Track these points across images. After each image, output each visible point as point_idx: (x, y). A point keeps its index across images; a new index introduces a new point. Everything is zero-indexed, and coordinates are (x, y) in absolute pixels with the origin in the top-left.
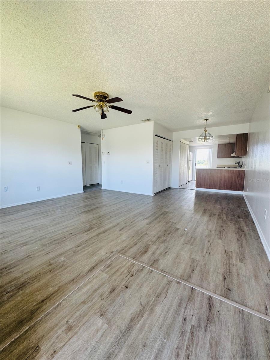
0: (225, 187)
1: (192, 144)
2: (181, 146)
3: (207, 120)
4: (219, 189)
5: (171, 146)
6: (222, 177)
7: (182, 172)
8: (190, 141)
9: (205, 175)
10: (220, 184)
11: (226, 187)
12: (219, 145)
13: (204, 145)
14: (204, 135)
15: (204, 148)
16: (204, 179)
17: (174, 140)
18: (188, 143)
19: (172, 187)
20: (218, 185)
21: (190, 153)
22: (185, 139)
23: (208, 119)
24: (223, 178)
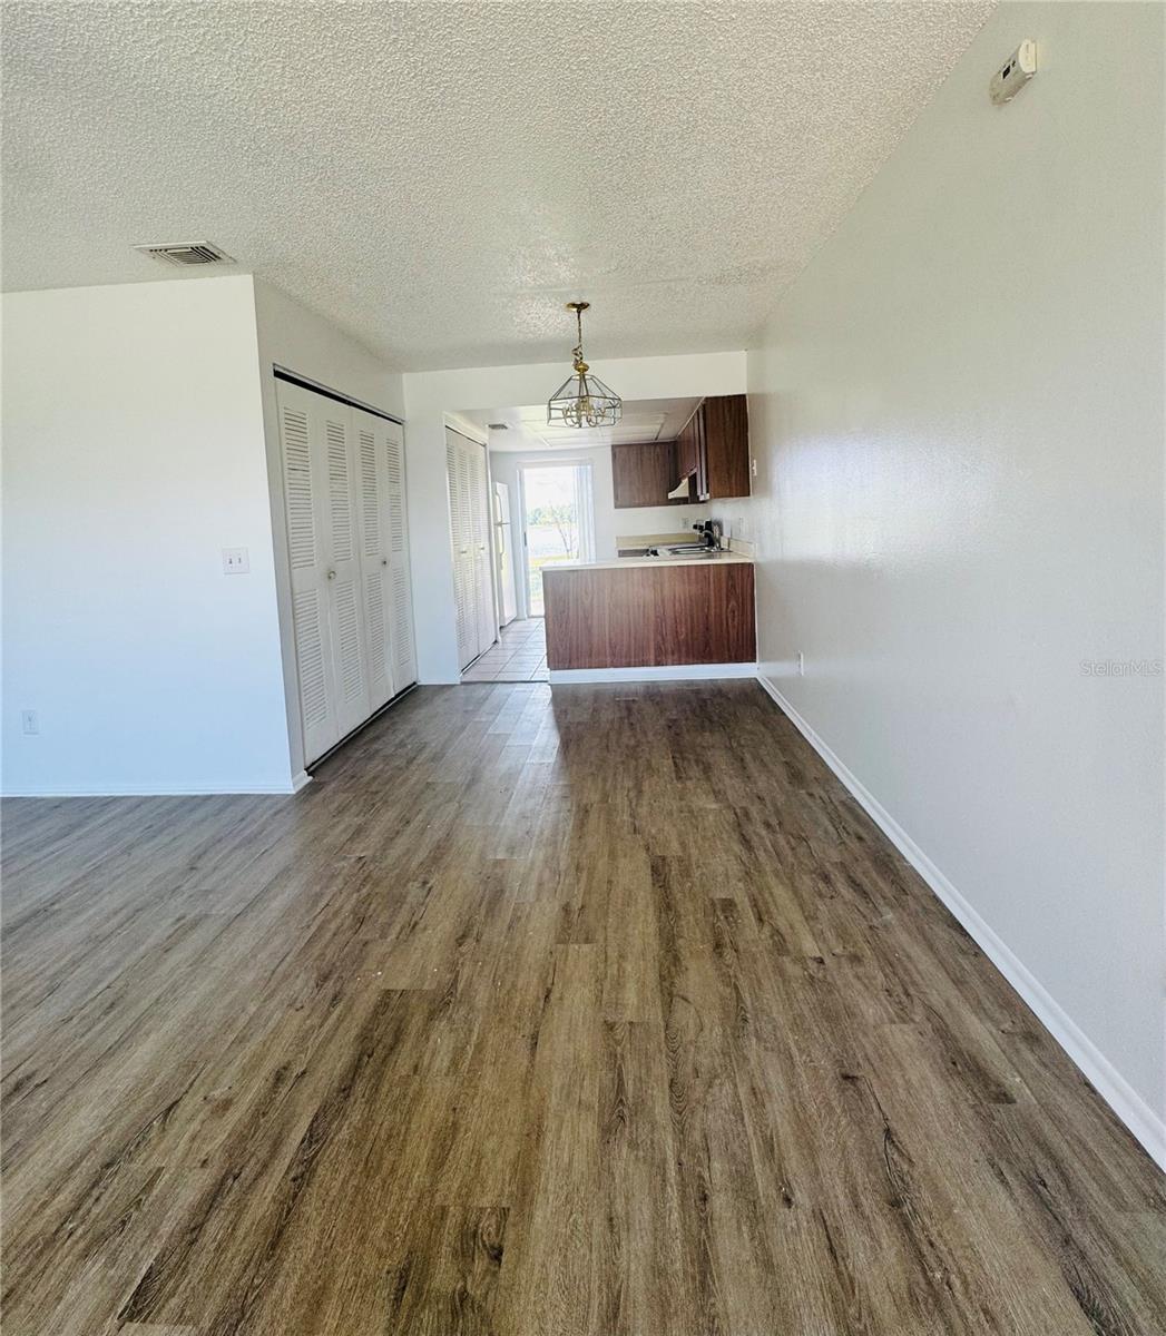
0: (680, 651)
1: (501, 442)
2: (449, 451)
3: (581, 307)
4: (658, 664)
5: (392, 448)
6: (663, 601)
7: (470, 587)
8: (493, 427)
9: (587, 603)
10: (659, 638)
11: (684, 649)
12: (617, 450)
13: (554, 448)
14: (574, 387)
15: (554, 464)
16: (586, 618)
17: (408, 414)
18: (482, 435)
19: (422, 682)
20: (652, 644)
21: (498, 484)
22: (470, 415)
23: (585, 301)
24: (669, 613)
